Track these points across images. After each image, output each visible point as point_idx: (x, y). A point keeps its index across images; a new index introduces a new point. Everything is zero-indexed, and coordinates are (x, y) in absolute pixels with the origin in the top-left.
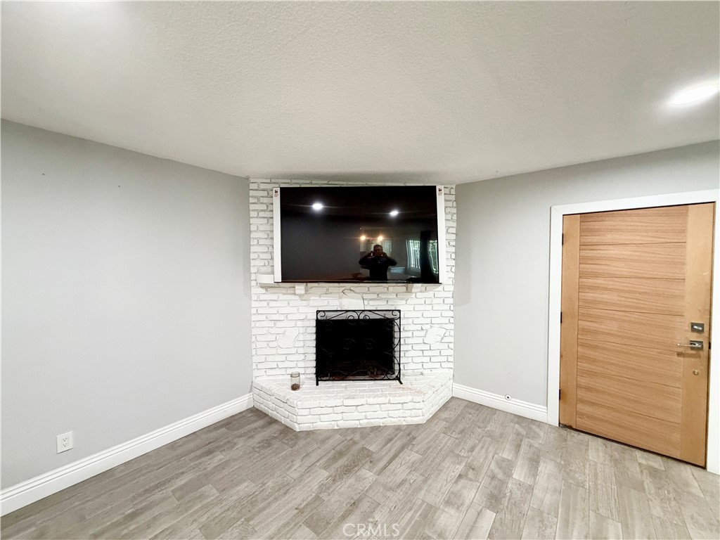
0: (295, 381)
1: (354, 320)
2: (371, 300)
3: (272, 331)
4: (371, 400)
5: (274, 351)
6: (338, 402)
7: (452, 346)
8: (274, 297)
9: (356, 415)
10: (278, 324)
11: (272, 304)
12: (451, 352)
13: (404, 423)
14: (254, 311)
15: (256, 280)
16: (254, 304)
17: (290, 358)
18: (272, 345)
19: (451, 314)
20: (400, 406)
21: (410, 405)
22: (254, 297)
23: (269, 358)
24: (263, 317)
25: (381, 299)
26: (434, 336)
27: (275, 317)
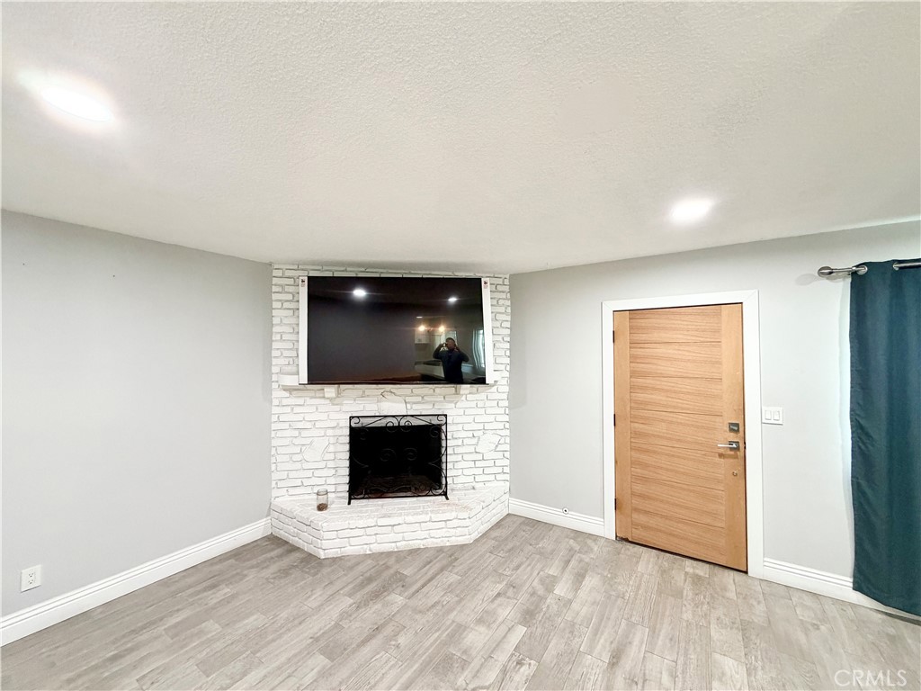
0: (322, 500)
1: (393, 427)
2: (415, 403)
3: (297, 441)
4: (410, 519)
5: (298, 466)
6: (371, 522)
7: (507, 455)
8: (300, 401)
9: (392, 537)
10: (304, 433)
11: (297, 410)
12: (507, 462)
13: (448, 544)
14: (274, 418)
15: (277, 382)
16: (275, 410)
17: (317, 473)
18: (296, 458)
19: (507, 418)
20: (443, 524)
21: (456, 524)
22: (275, 402)
23: (292, 475)
24: (286, 425)
25: (427, 402)
26: (487, 444)
27: (300, 425)
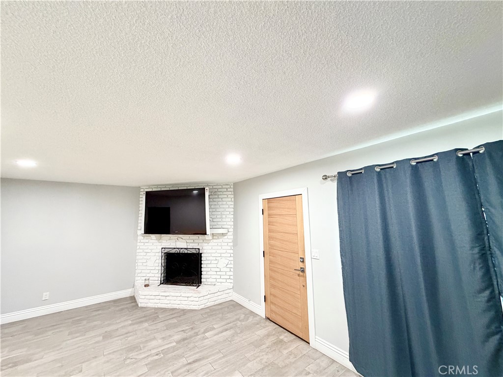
0: (147, 283)
1: (177, 253)
2: (191, 243)
3: (145, 257)
5: (145, 268)
7: (232, 270)
8: (147, 241)
10: (148, 254)
11: (146, 244)
12: (231, 273)
13: (189, 308)
14: (138, 248)
16: (138, 244)
17: (152, 271)
18: (145, 264)
19: (232, 251)
20: (186, 299)
22: (139, 241)
23: (143, 271)
24: (141, 251)
25: (196, 243)
26: (222, 263)
27: (146, 251)
